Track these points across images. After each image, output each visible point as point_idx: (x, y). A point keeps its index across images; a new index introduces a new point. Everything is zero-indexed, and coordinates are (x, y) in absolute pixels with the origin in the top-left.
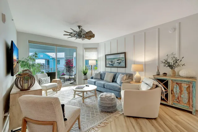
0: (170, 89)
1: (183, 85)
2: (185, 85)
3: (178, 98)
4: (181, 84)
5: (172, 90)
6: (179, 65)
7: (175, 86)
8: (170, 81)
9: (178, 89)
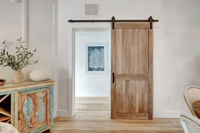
0: (17, 111)
1: (38, 95)
2: (41, 93)
3: (31, 121)
4: (35, 93)
5: (19, 113)
6: (27, 63)
7: (26, 101)
8: (17, 94)
9: (31, 105)
